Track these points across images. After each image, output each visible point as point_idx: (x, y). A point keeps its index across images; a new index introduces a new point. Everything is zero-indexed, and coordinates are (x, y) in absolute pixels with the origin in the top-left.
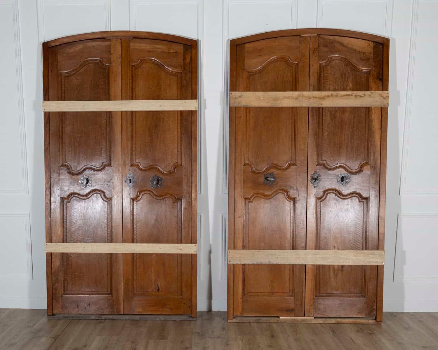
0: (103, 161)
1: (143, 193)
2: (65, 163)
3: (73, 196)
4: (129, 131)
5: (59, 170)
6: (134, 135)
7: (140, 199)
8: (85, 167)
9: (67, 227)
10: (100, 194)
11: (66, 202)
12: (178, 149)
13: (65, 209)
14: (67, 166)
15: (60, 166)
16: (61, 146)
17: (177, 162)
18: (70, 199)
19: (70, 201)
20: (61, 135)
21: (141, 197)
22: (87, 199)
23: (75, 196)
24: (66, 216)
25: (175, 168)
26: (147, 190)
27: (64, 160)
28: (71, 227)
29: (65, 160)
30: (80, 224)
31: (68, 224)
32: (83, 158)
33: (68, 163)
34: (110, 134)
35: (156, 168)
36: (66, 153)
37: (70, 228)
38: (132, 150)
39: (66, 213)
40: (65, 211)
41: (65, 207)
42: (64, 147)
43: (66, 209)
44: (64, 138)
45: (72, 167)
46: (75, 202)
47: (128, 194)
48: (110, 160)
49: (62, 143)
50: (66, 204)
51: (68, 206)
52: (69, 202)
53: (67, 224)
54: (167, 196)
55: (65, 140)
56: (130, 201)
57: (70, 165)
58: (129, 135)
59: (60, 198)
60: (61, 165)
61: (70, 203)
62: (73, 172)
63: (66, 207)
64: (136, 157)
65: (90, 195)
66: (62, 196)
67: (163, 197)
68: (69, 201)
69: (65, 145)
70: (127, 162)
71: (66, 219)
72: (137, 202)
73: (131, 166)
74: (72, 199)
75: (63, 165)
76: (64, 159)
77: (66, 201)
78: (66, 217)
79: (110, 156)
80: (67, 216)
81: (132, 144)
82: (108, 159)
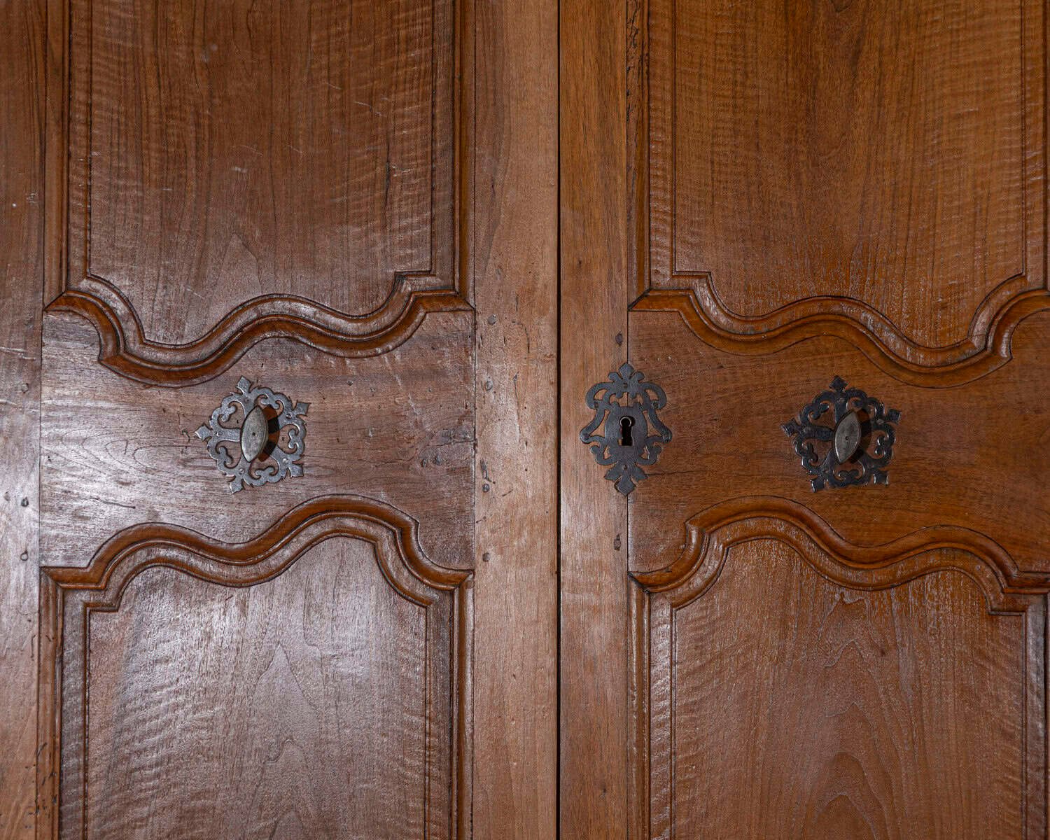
0: (400, 268)
1: (728, 534)
2: (85, 284)
3: (142, 556)
4: (620, 23)
5: (36, 337)
6: (662, 54)
7: (711, 582)
8: (251, 315)
9: (85, 820)
10: (372, 541)
11: (91, 609)
12: (1024, 163)
13: (74, 664)
14: (101, 312)
15: (46, 310)
16: (54, 141)
17: (1020, 277)
18: (117, 579)
19: (119, 597)
20: (56, 48)
21: (711, 565)
22: (260, 580)
23: (163, 552)
24: (85, 726)
25: (1000, 323)
26: (763, 511)
27: (76, 263)
28: (120, 813)
29: (87, 261)
30: (197, 796)
31: (93, 789)
32: (235, 243)
33: (108, 284)
34: (457, 39)
35: (841, 320)
36: (96, 196)
37: (112, 824)
38: (642, 173)
39: (86, 701)
40: (73, 681)
41: (73, 647)
42: (79, 151)
43: (85, 667)
44: (80, 78)
45: (144, 312)
46: (162, 608)
47: (608, 542)
48: (460, 257)
49: (65, 119)
50: (86, 627)
51: (102, 644)
52: (113, 608)
53: (85, 795)
54: (933, 560)
55: (90, 92)
56: (621, 599)
57: (126, 302)
58: (621, 47)
59: (36, 571)
60: (55, 302)
61: (117, 618)
62: (147, 353)
63: (86, 651)
64: (673, 237)
65: (287, 553)
66: (57, 559)
67: (901, 569)
68: (110, 595)
69: (90, 138)
70: (598, 273)
71: (86, 750)
72: (676, 606)
73: (631, 307)
74: (138, 582)
75: (67, 300)
76: (77, 251)
77: (84, 597)
78: (85, 737)
79: (460, 224)
80: (94, 723)
81: (644, 127)
82: (443, 250)
